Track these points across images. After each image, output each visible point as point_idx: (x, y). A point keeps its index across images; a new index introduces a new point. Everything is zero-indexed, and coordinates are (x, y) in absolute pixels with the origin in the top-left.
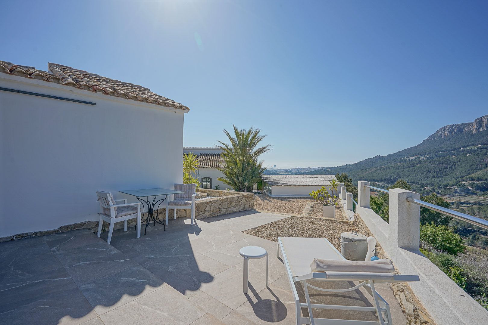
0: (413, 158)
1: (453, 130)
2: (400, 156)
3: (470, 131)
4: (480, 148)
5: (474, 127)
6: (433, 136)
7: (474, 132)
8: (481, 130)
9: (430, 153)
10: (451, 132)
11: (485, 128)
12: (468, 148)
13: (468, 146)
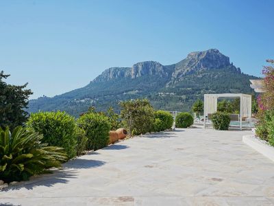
0: (83, 101)
1: (117, 73)
2: (69, 98)
3: (130, 76)
4: (138, 93)
5: (133, 72)
6: (99, 78)
7: (133, 77)
8: (137, 76)
9: (99, 96)
10: (115, 75)
11: (140, 75)
12: (129, 93)
13: (129, 91)
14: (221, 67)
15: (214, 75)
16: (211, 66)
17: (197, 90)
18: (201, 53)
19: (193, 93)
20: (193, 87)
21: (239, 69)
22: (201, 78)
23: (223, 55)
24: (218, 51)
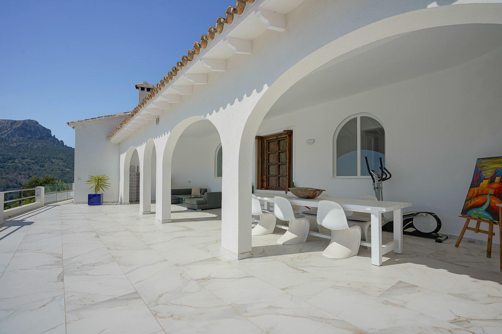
14: (42, 138)
15: (32, 145)
16: (29, 136)
17: (10, 159)
18: (15, 122)
19: (5, 162)
20: (3, 155)
21: (62, 141)
22: (16, 147)
23: (44, 128)
24: (37, 123)
